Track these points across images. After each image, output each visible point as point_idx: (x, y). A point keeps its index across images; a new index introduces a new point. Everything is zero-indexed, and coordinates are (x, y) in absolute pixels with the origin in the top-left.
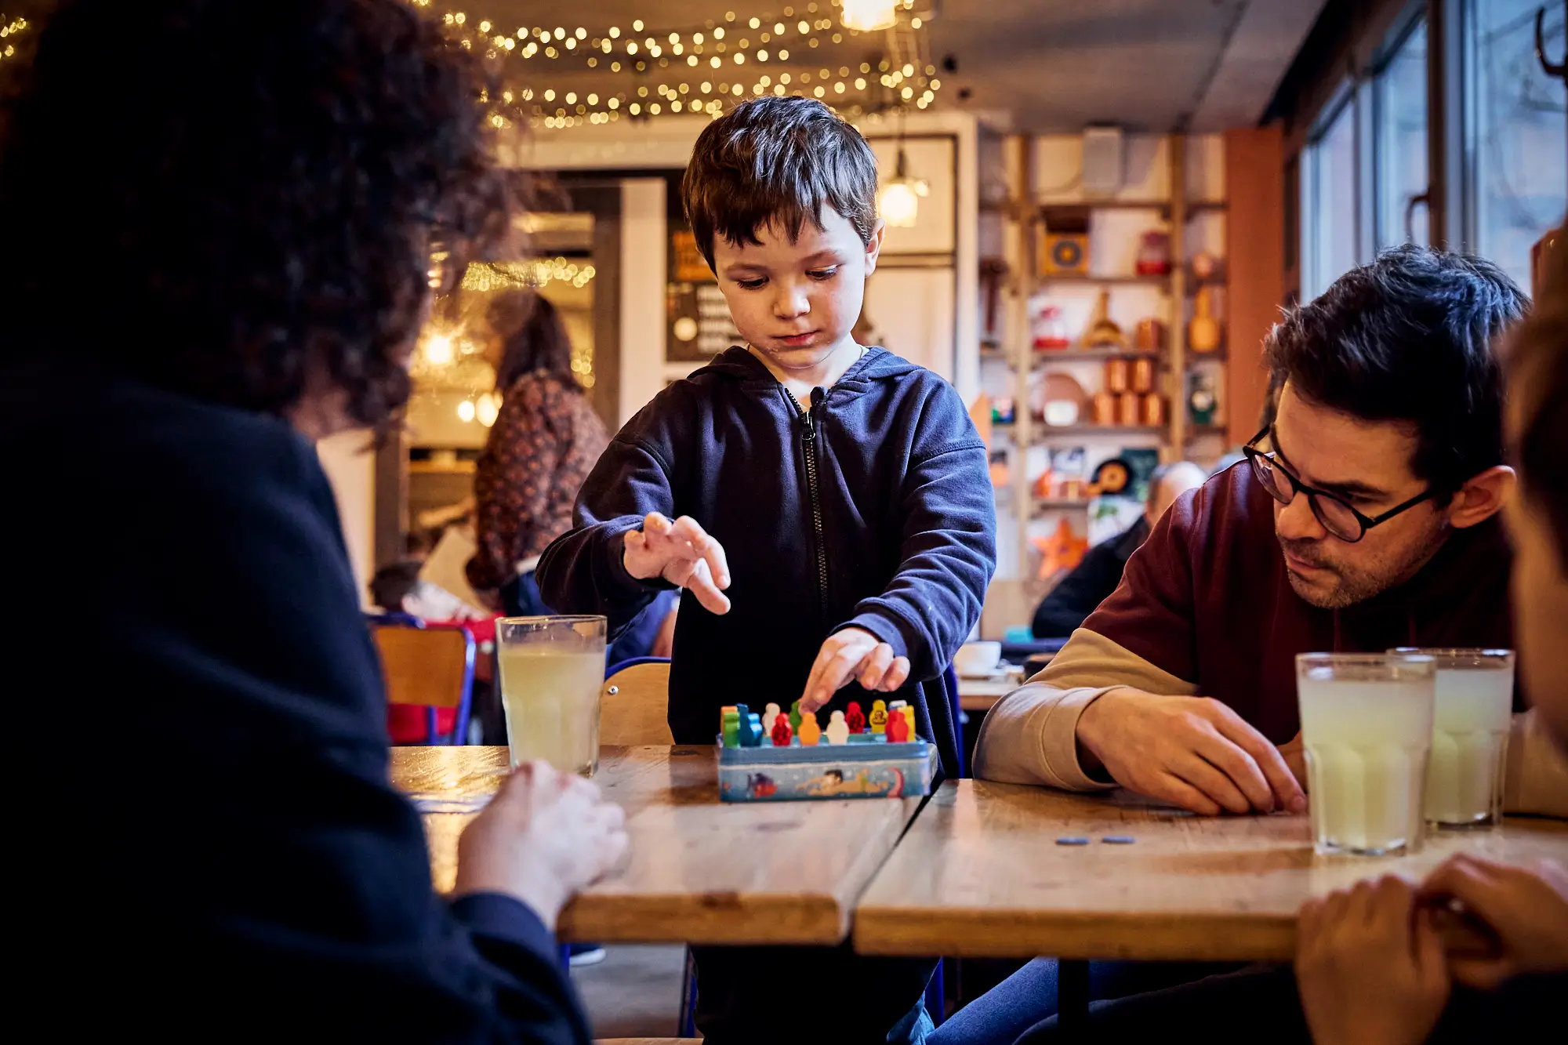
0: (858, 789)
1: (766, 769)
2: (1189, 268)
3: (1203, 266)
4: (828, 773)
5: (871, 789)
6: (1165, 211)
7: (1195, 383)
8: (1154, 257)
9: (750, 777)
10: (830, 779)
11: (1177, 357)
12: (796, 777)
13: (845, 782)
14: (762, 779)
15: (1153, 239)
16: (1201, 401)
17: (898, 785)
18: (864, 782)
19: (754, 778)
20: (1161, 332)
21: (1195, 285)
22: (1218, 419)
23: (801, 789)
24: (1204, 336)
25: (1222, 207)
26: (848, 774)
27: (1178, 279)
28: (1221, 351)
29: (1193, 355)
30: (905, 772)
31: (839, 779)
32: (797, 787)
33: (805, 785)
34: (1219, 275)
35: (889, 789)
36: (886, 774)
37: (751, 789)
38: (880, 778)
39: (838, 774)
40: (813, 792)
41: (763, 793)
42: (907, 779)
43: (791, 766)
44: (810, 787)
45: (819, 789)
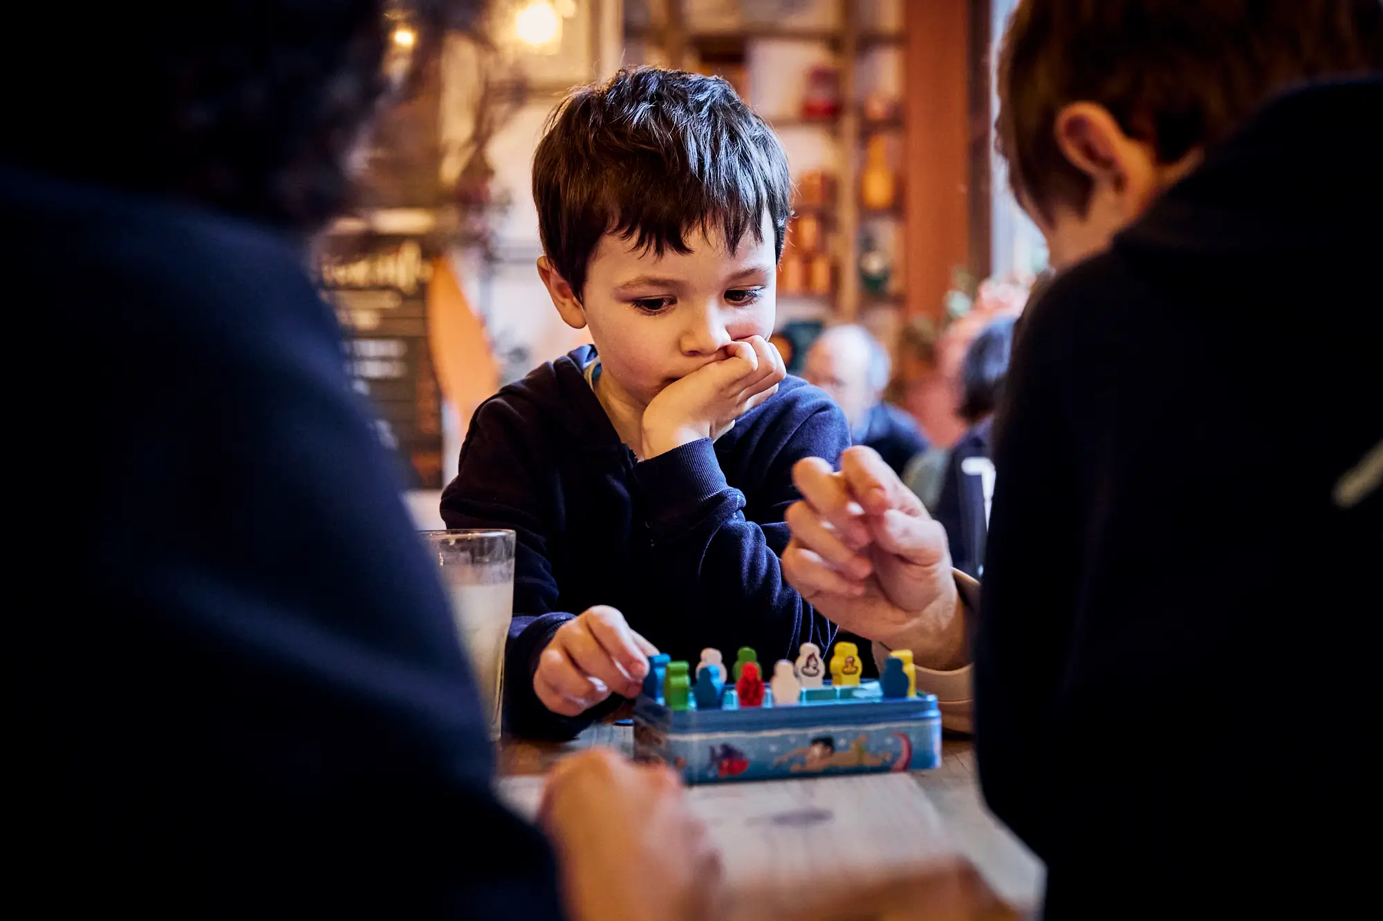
0: (852, 762)
1: (736, 738)
2: (861, 111)
3: (877, 108)
4: (815, 741)
5: (869, 762)
6: (834, 42)
7: (867, 245)
8: (821, 96)
9: (712, 750)
10: (817, 750)
11: (847, 215)
12: (773, 748)
13: (838, 754)
14: (728, 751)
15: (820, 77)
16: (875, 264)
17: (904, 757)
18: (861, 751)
19: (719, 751)
20: (829, 186)
21: (868, 131)
22: (894, 285)
23: (780, 764)
24: (879, 189)
25: (900, 40)
26: (841, 742)
27: (849, 124)
28: (897, 208)
29: (866, 211)
30: (913, 739)
31: (828, 750)
32: (776, 760)
33: (785, 758)
34: (896, 120)
35: (893, 762)
36: (889, 741)
37: (715, 767)
38: (883, 747)
39: (827, 742)
40: (795, 768)
41: (731, 769)
42: (915, 747)
43: (766, 734)
44: (791, 761)
45: (803, 763)
